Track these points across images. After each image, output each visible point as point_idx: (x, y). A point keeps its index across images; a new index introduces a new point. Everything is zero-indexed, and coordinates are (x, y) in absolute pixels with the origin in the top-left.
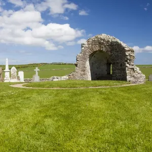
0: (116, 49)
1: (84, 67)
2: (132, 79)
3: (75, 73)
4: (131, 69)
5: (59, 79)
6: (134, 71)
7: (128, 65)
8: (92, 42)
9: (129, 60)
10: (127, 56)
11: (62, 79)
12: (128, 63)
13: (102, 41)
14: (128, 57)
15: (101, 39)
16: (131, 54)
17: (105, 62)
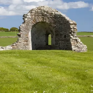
0: (60, 22)
1: (27, 38)
2: (76, 48)
3: (19, 43)
4: (75, 40)
5: (4, 49)
6: (77, 42)
7: (72, 37)
8: (35, 13)
9: (73, 32)
10: (71, 28)
11: (7, 49)
12: (72, 35)
13: (45, 13)
14: (72, 30)
15: (45, 11)
16: (75, 27)
17: (44, 32)
